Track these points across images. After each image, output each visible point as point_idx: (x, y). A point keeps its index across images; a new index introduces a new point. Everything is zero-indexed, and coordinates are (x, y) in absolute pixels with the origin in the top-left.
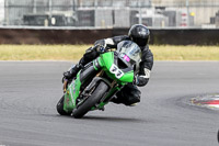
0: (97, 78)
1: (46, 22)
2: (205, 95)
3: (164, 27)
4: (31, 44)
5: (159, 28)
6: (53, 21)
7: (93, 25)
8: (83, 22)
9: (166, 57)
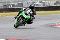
0: (20, 18)
1: (10, 6)
2: (54, 23)
3: (42, 6)
4: (6, 12)
5: (40, 6)
6: (12, 6)
7: (22, 7)
8: (20, 6)
9: (43, 14)
